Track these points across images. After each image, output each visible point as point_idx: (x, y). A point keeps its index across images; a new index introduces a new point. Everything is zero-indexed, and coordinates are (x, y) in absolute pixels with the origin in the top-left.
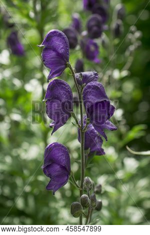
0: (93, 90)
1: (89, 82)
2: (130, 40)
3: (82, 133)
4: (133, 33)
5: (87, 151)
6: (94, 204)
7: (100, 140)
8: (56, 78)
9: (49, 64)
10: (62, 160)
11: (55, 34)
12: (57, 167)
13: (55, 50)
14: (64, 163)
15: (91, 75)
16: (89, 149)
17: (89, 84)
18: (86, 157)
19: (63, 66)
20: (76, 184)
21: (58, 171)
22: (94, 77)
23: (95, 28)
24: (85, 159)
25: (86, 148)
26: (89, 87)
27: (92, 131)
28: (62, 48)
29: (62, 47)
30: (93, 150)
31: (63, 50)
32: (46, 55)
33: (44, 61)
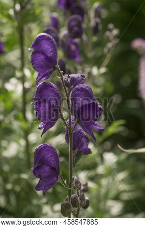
0: (81, 93)
1: (77, 84)
2: (108, 37)
3: (71, 134)
4: (111, 30)
5: (75, 151)
6: (83, 203)
7: (86, 140)
8: (44, 81)
9: (38, 67)
10: (51, 161)
11: (43, 38)
12: (47, 168)
13: (43, 53)
14: (53, 164)
15: (79, 78)
16: (77, 149)
17: (77, 86)
18: (74, 157)
19: (52, 69)
20: (64, 183)
21: (48, 172)
22: (82, 79)
23: (76, 29)
24: (73, 159)
25: (74, 149)
26: (78, 89)
27: (79, 132)
28: (51, 52)
29: (50, 50)
30: (81, 150)
31: (52, 53)
32: (35, 59)
33: (33, 64)
